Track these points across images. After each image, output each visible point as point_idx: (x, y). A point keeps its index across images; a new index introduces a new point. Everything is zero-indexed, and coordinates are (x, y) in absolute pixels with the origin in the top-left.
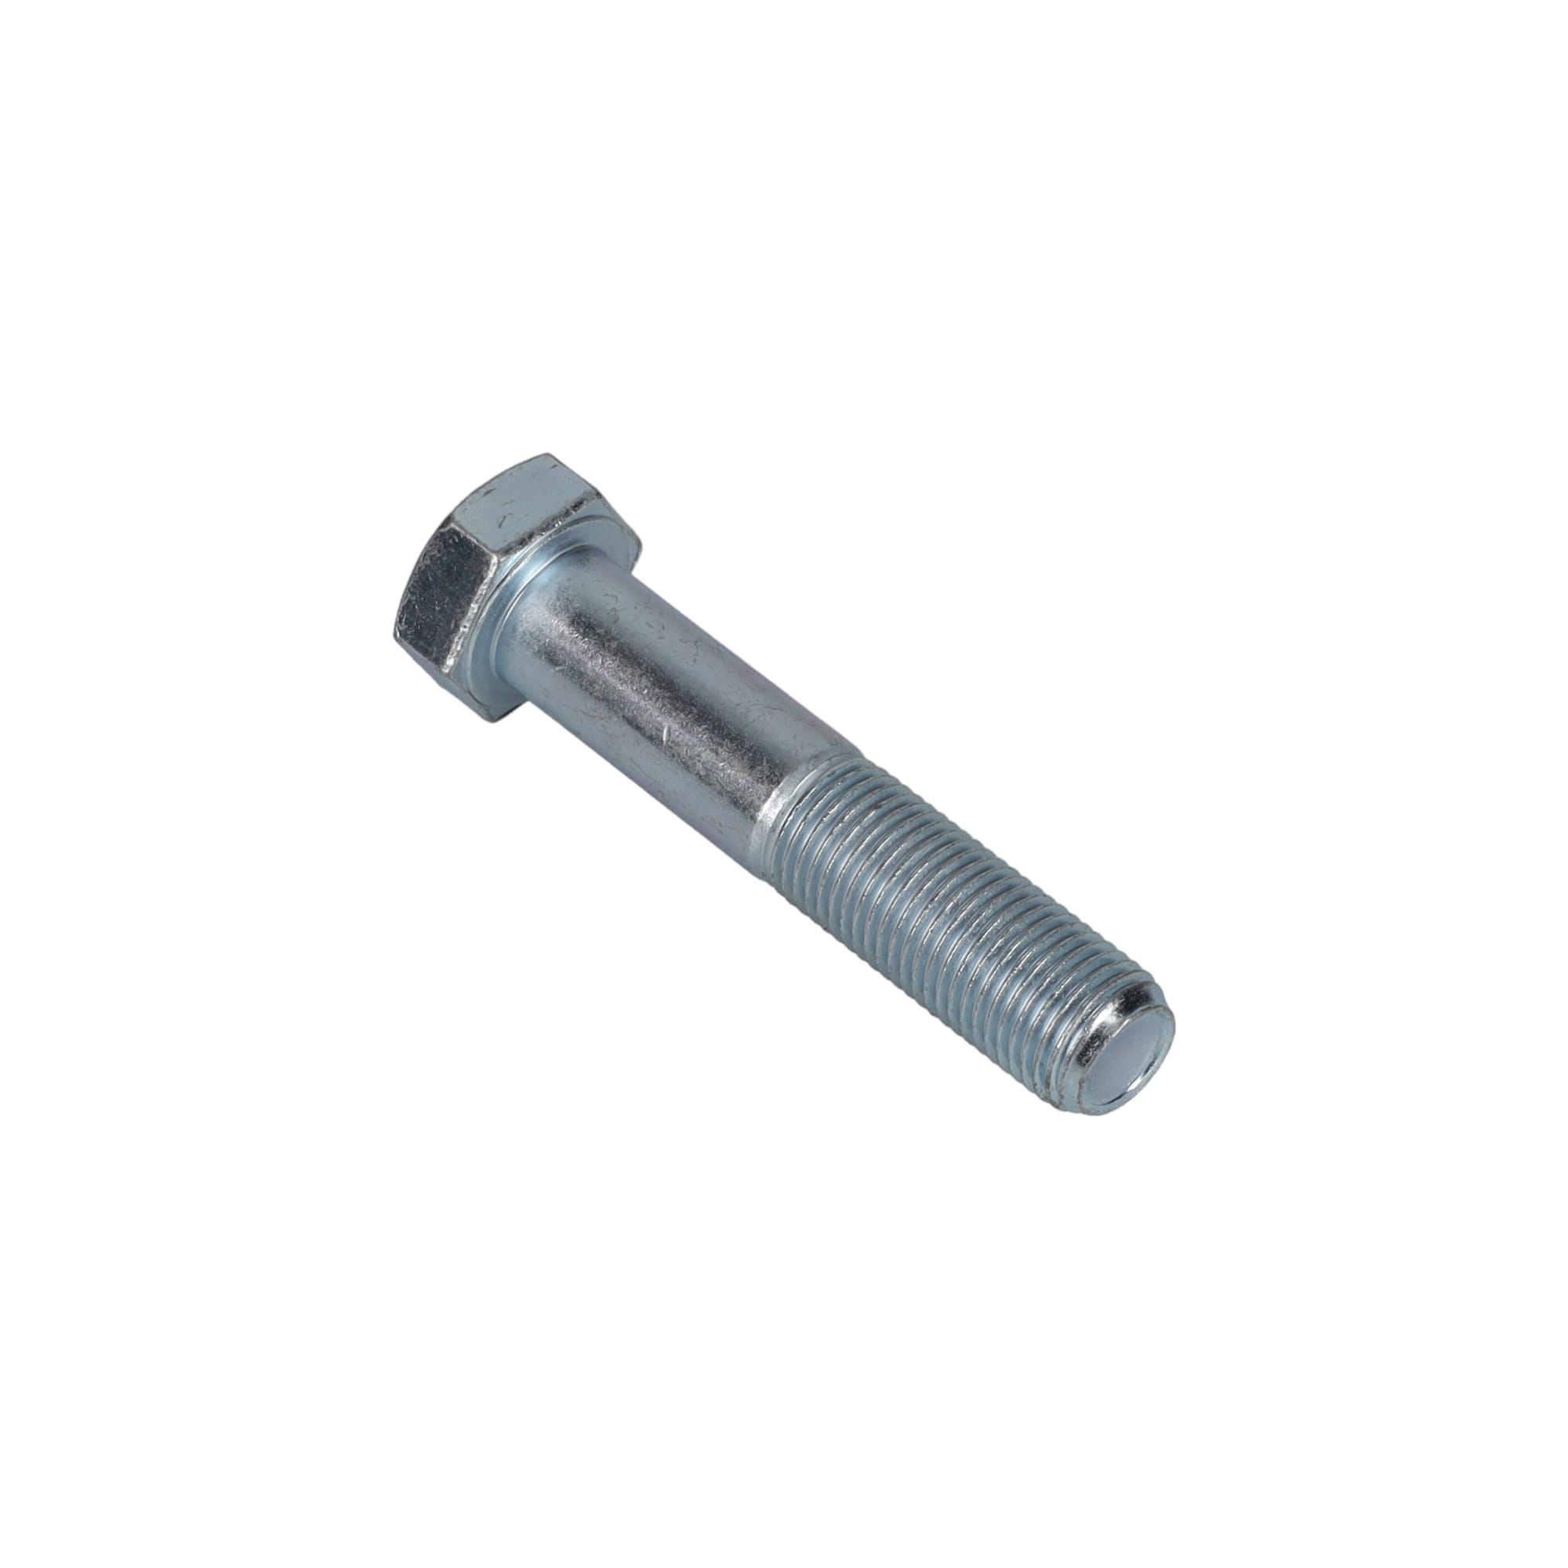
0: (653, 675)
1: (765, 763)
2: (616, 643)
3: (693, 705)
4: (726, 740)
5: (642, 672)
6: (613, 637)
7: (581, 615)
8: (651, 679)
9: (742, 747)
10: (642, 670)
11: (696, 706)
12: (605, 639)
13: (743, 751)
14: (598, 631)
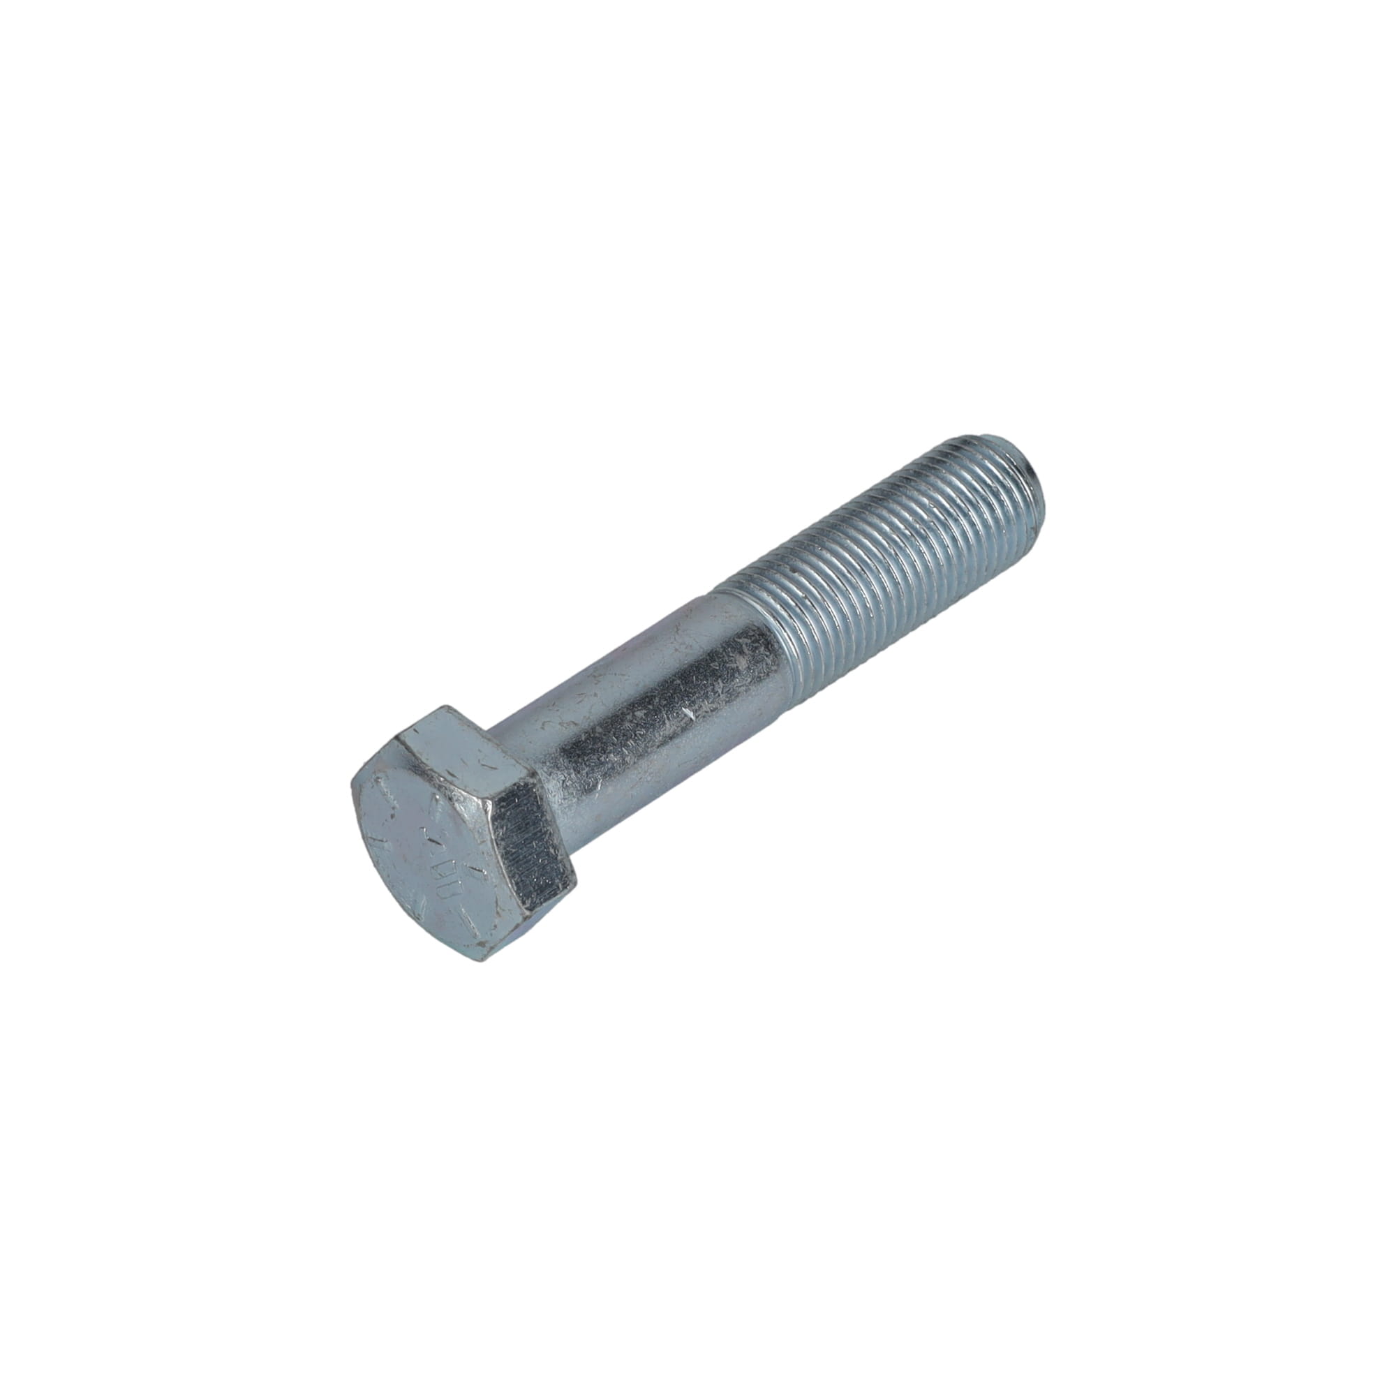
0: (636, 705)
1: (740, 641)
2: (597, 727)
3: (672, 682)
4: (711, 665)
5: (631, 714)
6: (592, 729)
7: (563, 748)
8: (639, 708)
9: (722, 654)
10: (629, 714)
11: (674, 680)
12: (592, 735)
13: (724, 653)
14: (583, 739)
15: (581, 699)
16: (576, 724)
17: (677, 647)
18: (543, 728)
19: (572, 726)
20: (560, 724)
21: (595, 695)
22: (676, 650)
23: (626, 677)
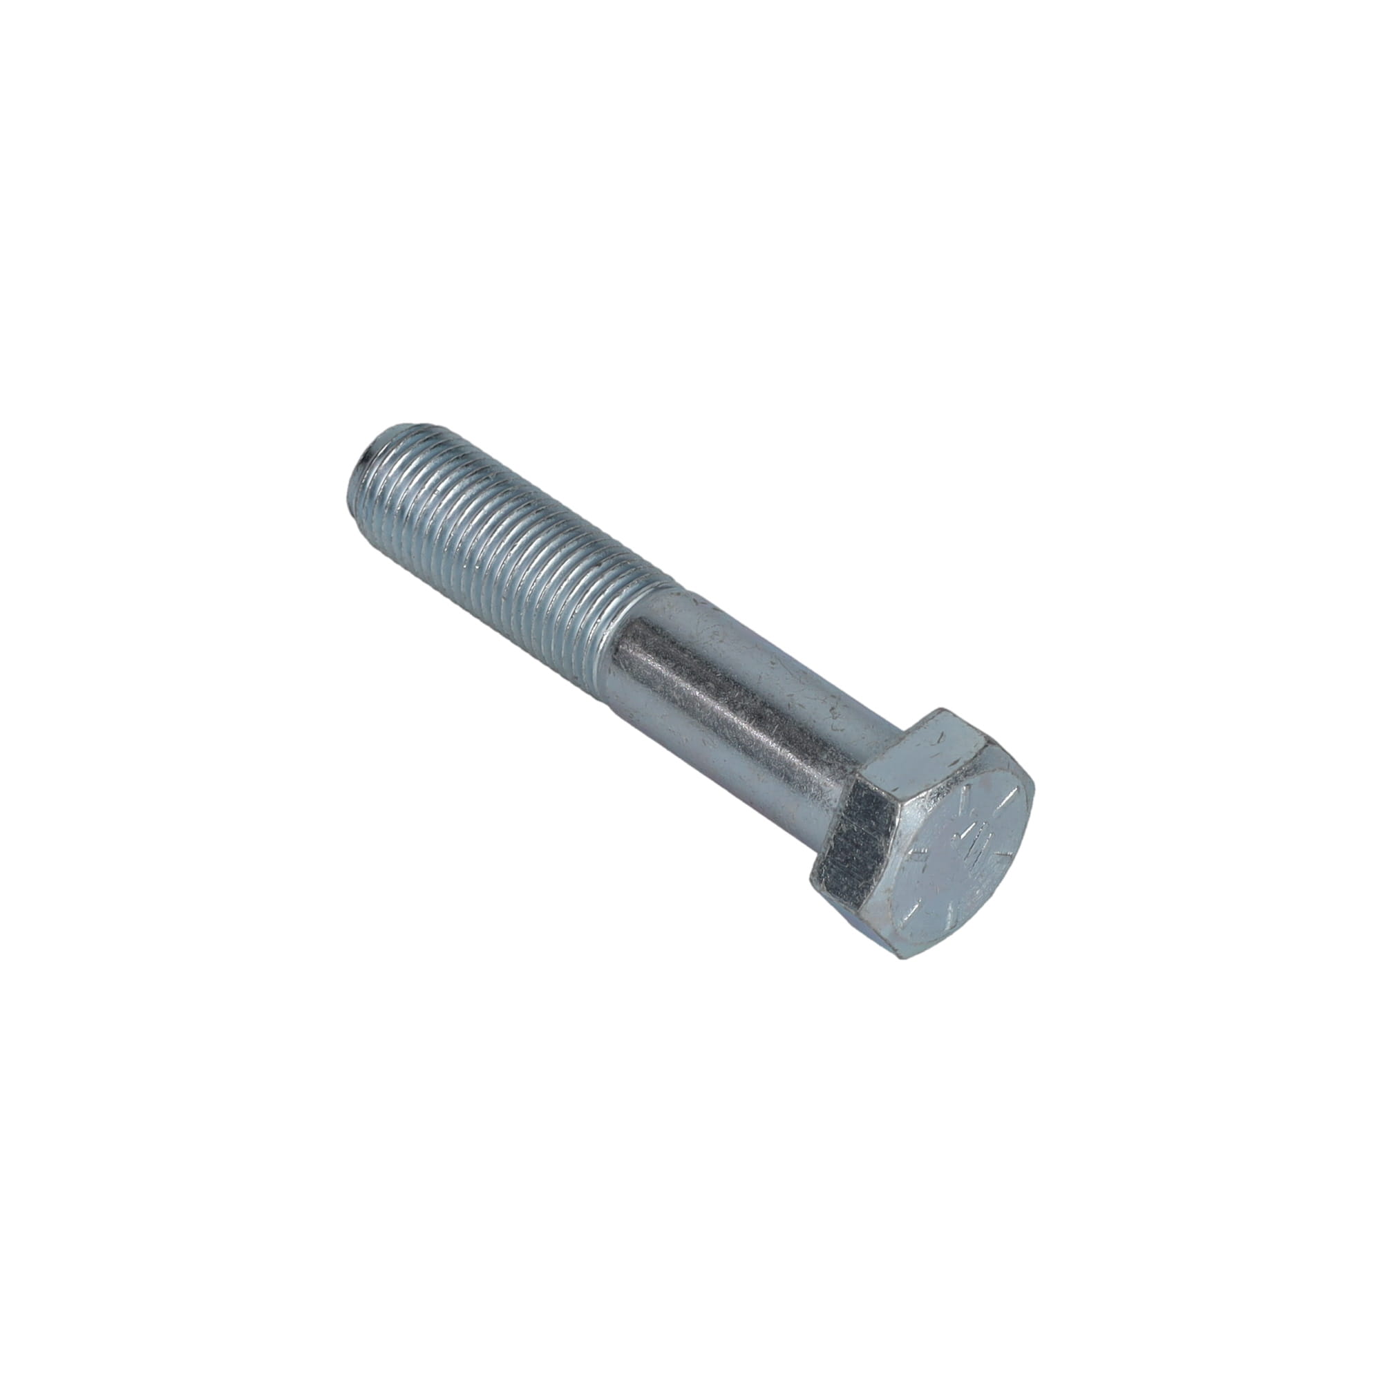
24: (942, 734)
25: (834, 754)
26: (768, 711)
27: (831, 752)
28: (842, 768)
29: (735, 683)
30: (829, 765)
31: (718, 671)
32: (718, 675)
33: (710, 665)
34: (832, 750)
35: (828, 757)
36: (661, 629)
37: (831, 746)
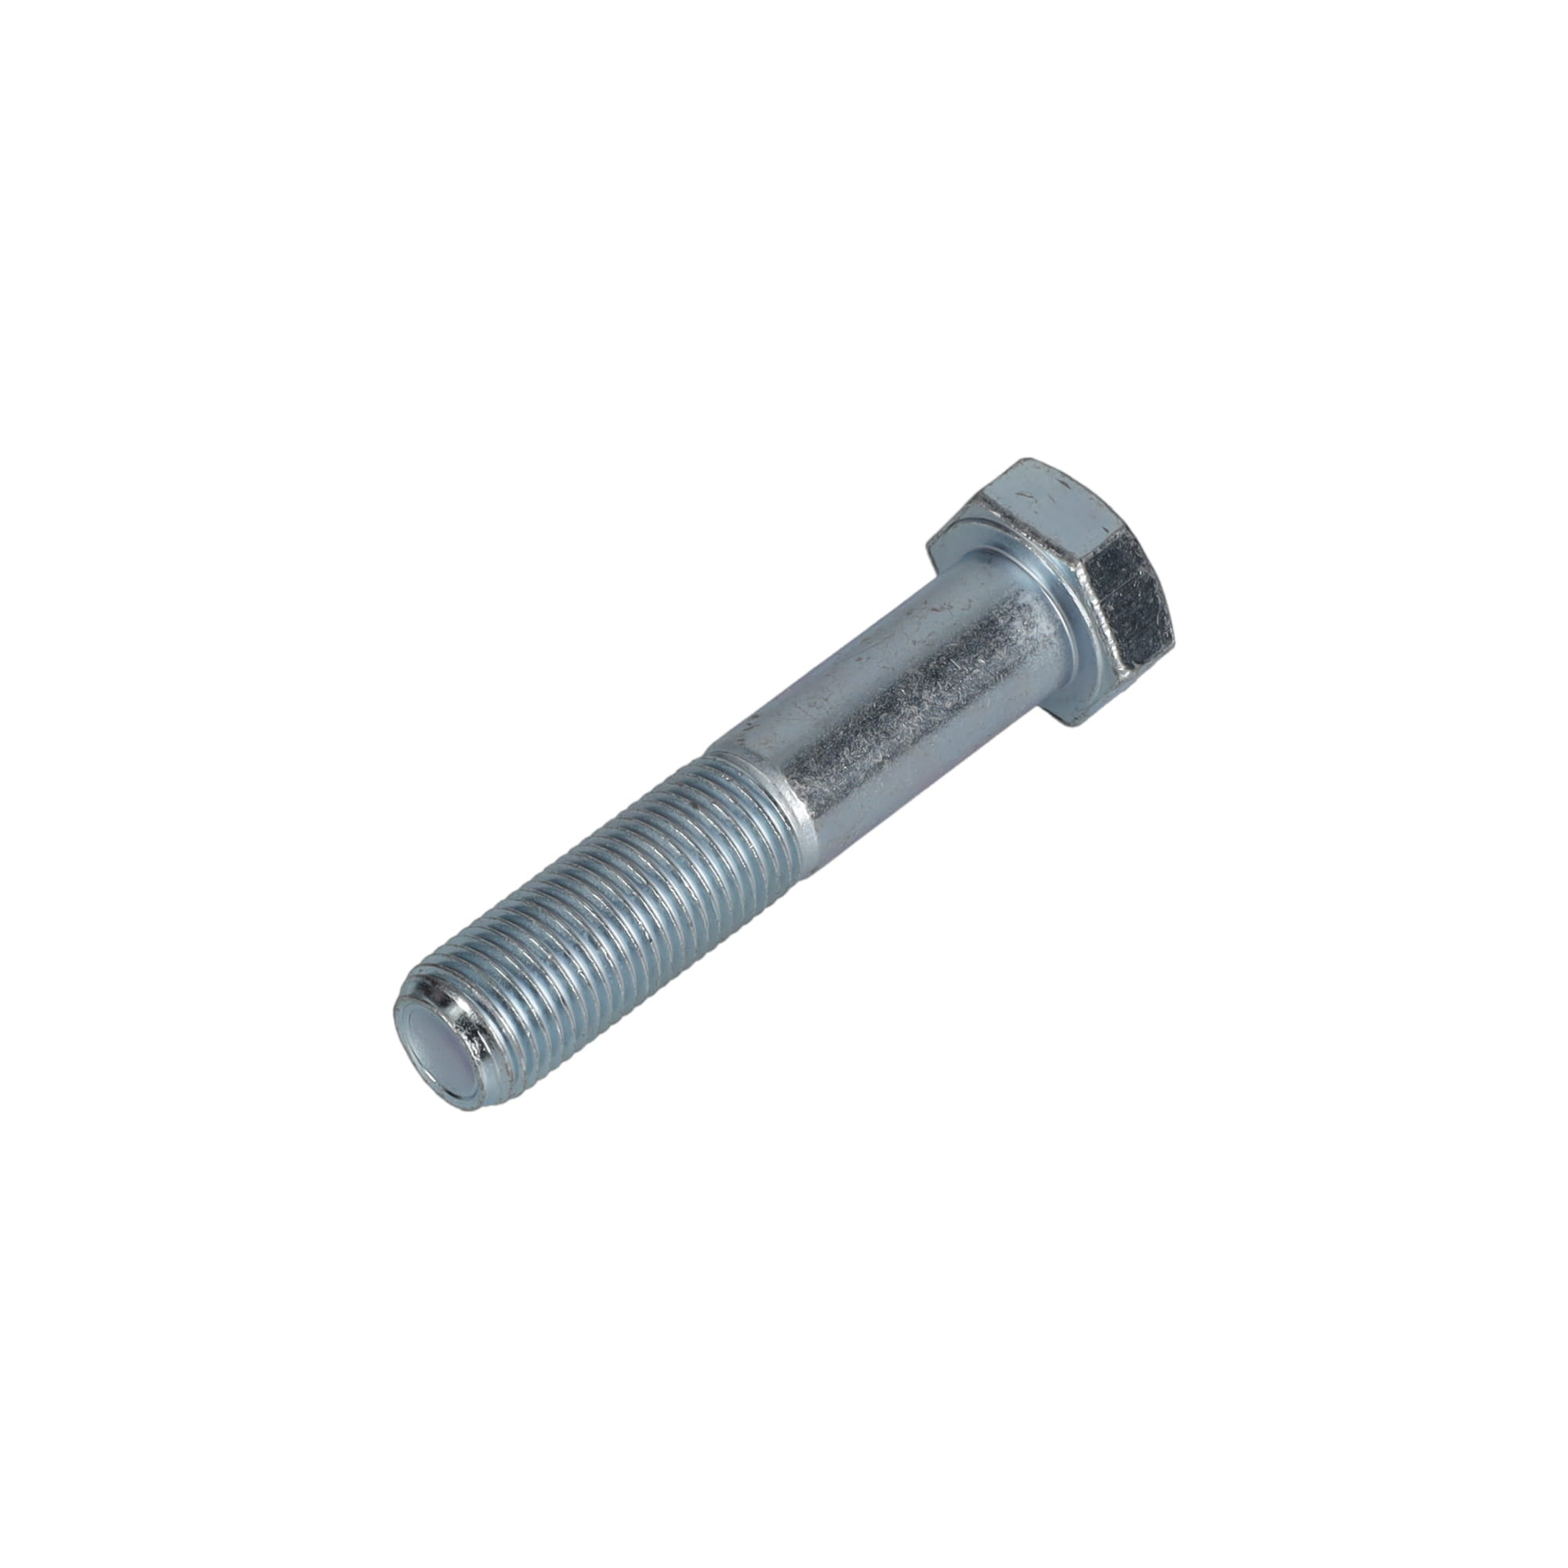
15: (931, 638)
16: (934, 610)
17: (825, 703)
18: (970, 601)
19: (937, 606)
20: (952, 607)
21: (914, 642)
22: (826, 700)
23: (882, 665)
24: (1019, 494)
25: (1002, 612)
26: (931, 666)
27: (998, 614)
28: (1019, 608)
29: (888, 691)
30: (1012, 619)
31: (870, 705)
32: (875, 706)
33: (859, 712)
34: (997, 613)
35: (1003, 619)
36: (800, 752)
37: (990, 612)
